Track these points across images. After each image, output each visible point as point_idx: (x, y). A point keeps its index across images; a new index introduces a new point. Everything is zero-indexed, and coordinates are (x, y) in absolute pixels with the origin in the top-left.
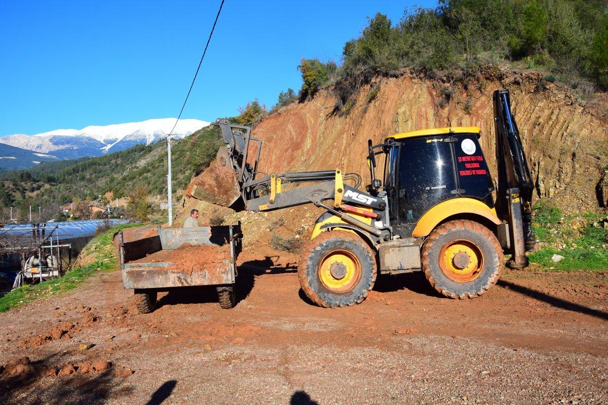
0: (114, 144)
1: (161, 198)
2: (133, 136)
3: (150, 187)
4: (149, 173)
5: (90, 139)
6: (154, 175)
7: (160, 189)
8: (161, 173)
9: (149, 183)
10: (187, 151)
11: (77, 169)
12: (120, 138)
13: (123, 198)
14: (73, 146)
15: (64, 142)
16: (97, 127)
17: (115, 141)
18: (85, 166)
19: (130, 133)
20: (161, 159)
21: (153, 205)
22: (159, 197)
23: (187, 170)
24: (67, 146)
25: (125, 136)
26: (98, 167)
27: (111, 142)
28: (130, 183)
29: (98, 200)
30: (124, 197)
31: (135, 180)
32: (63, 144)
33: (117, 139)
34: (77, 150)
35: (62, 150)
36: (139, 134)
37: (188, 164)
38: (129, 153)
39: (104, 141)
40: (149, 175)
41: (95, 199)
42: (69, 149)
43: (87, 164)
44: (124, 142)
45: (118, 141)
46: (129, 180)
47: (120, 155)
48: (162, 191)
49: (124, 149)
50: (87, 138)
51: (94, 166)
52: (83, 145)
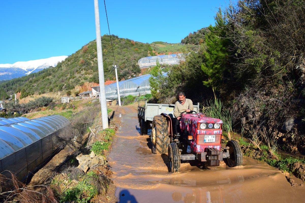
0: (33, 71)
1: (61, 94)
2: (43, 66)
3: (52, 85)
4: (50, 76)
5: (18, 69)
6: (54, 76)
7: (60, 86)
8: (61, 74)
9: (50, 83)
10: (80, 57)
11: (9, 84)
12: (36, 68)
13: (29, 96)
14: (9, 73)
15: (3, 71)
16: (22, 62)
17: (33, 69)
19: (41, 65)
20: (59, 65)
21: (54, 101)
22: (59, 93)
23: (82, 70)
24: (5, 73)
25: (38, 66)
26: (22, 83)
27: (31, 70)
28: (36, 84)
29: (10, 99)
30: (30, 95)
31: (39, 82)
32: (3, 72)
33: (34, 68)
34: (11, 75)
35: (3, 75)
36: (46, 65)
37: (83, 66)
38: (40, 73)
39: (27, 70)
40: (50, 77)
41: (7, 99)
42: (6, 75)
43: (15, 81)
45: (34, 69)
46: (35, 82)
47: (35, 75)
48: (62, 88)
49: (37, 72)
51: (19, 82)
52: (15, 72)
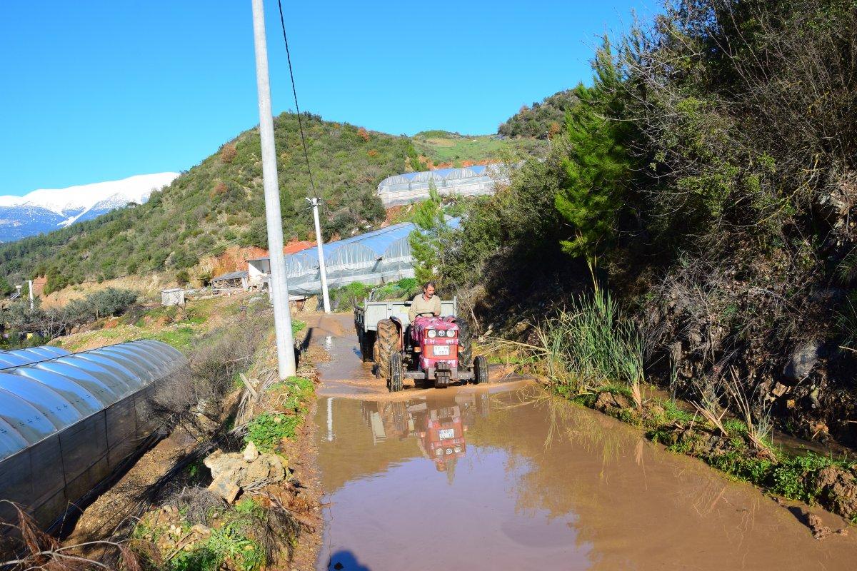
0: (80, 215)
1: (160, 281)
2: (109, 203)
3: (134, 257)
5: (40, 210)
6: (142, 231)
7: (159, 258)
8: (160, 224)
9: (131, 250)
10: (214, 176)
11: (12, 253)
12: (88, 206)
13: (69, 287)
14: (12, 221)
17: (81, 211)
18: (26, 247)
19: (104, 199)
20: (156, 199)
21: (140, 299)
22: (155, 278)
23: (220, 212)
25: (96, 203)
26: (49, 249)
27: (74, 213)
28: (89, 253)
30: (72, 284)
31: (98, 247)
33: (84, 208)
34: (18, 227)
36: (118, 198)
37: (221, 200)
38: (100, 223)
39: (63, 212)
40: (130, 233)
41: (8, 294)
42: (5, 226)
43: (30, 245)
44: (95, 212)
45: (85, 211)
46: (86, 247)
47: (86, 228)
48: (163, 264)
49: (92, 218)
50: (35, 208)
51: (41, 248)
52: (29, 219)
